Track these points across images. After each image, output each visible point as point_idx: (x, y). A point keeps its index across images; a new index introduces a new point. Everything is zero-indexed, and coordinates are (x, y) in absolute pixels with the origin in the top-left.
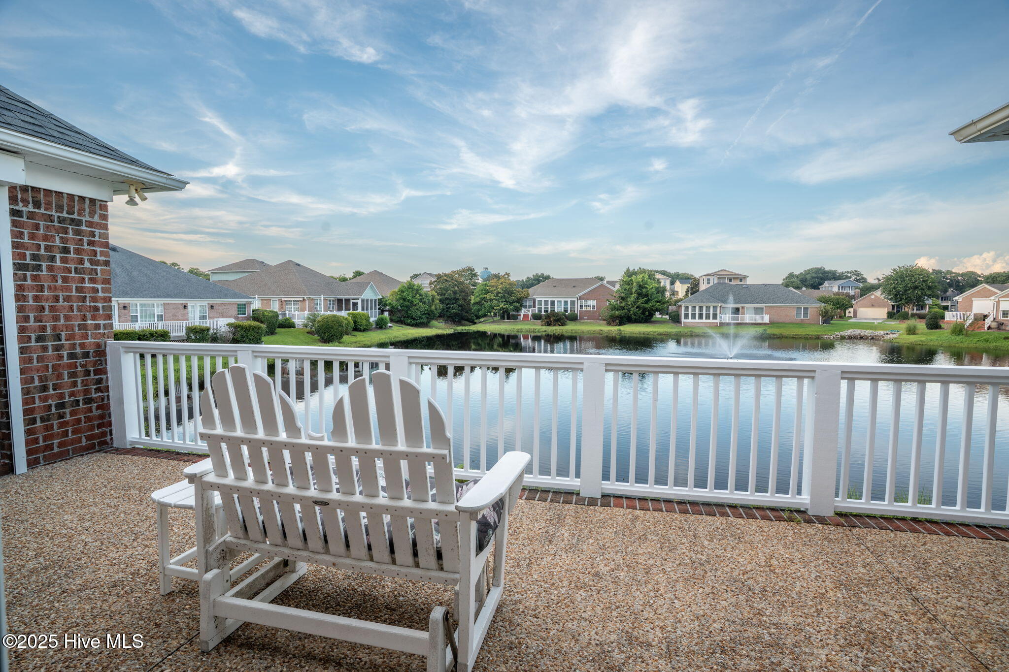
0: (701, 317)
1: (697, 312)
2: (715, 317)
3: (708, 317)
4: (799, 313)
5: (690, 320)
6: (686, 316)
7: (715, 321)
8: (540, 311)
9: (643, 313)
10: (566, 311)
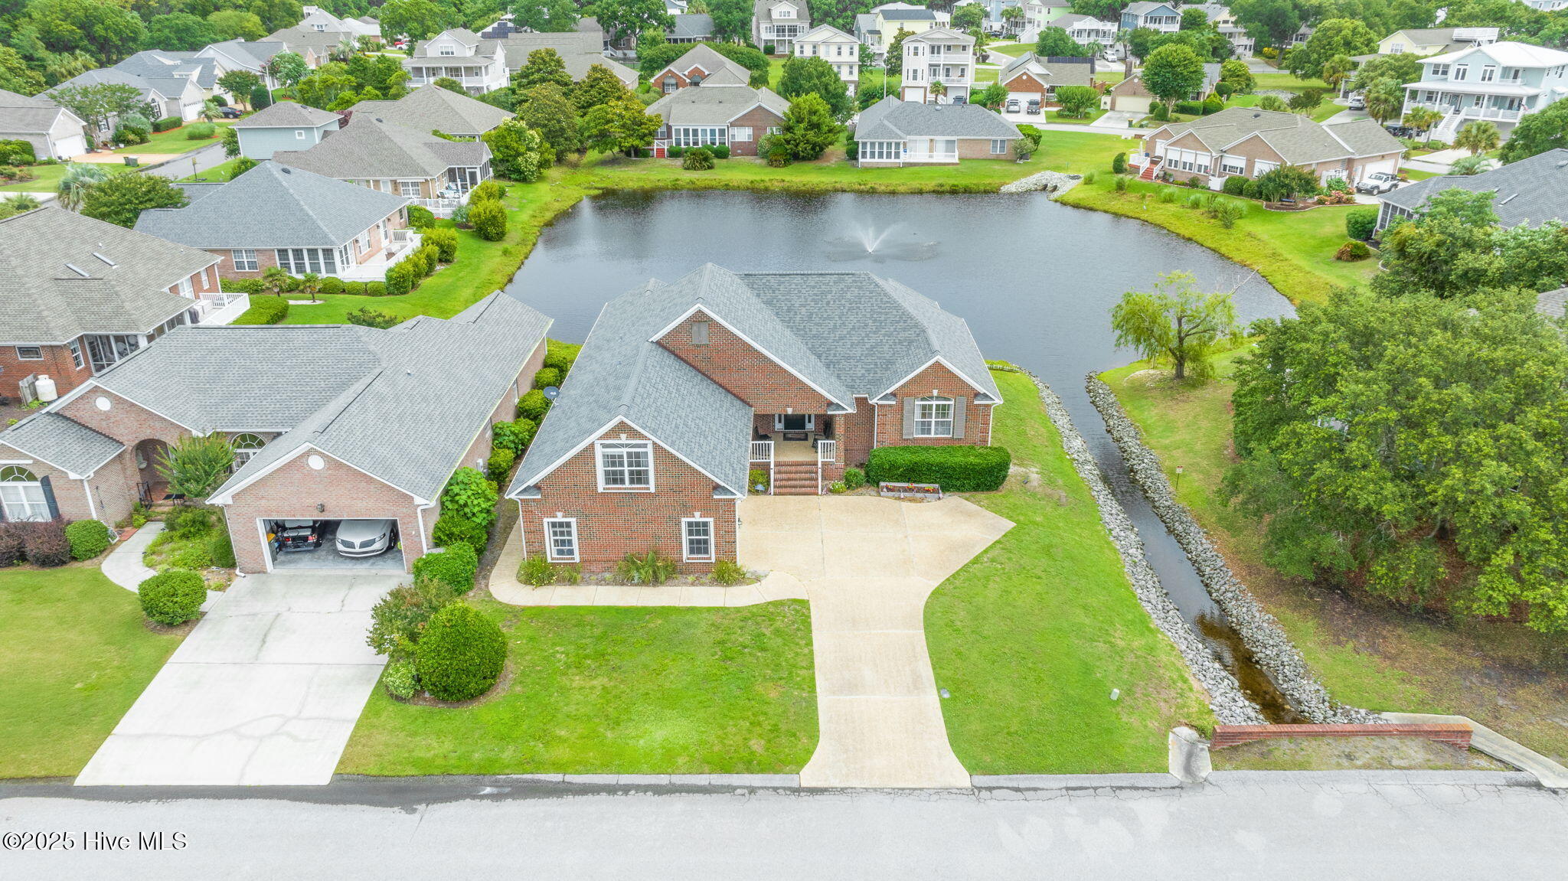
0: (881, 155)
1: (877, 150)
2: (897, 155)
3: (889, 155)
4: (995, 147)
5: (868, 160)
6: (864, 154)
7: (897, 161)
8: (678, 143)
9: (813, 149)
10: (713, 143)
